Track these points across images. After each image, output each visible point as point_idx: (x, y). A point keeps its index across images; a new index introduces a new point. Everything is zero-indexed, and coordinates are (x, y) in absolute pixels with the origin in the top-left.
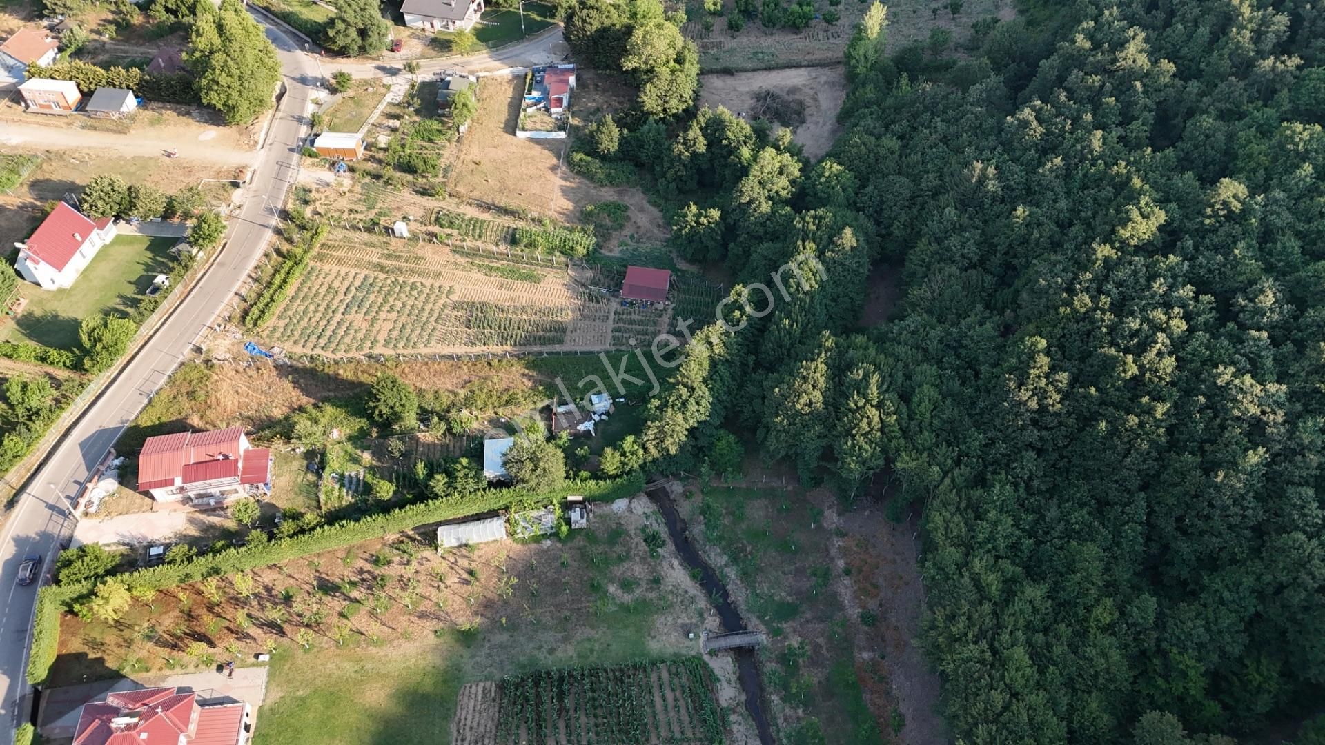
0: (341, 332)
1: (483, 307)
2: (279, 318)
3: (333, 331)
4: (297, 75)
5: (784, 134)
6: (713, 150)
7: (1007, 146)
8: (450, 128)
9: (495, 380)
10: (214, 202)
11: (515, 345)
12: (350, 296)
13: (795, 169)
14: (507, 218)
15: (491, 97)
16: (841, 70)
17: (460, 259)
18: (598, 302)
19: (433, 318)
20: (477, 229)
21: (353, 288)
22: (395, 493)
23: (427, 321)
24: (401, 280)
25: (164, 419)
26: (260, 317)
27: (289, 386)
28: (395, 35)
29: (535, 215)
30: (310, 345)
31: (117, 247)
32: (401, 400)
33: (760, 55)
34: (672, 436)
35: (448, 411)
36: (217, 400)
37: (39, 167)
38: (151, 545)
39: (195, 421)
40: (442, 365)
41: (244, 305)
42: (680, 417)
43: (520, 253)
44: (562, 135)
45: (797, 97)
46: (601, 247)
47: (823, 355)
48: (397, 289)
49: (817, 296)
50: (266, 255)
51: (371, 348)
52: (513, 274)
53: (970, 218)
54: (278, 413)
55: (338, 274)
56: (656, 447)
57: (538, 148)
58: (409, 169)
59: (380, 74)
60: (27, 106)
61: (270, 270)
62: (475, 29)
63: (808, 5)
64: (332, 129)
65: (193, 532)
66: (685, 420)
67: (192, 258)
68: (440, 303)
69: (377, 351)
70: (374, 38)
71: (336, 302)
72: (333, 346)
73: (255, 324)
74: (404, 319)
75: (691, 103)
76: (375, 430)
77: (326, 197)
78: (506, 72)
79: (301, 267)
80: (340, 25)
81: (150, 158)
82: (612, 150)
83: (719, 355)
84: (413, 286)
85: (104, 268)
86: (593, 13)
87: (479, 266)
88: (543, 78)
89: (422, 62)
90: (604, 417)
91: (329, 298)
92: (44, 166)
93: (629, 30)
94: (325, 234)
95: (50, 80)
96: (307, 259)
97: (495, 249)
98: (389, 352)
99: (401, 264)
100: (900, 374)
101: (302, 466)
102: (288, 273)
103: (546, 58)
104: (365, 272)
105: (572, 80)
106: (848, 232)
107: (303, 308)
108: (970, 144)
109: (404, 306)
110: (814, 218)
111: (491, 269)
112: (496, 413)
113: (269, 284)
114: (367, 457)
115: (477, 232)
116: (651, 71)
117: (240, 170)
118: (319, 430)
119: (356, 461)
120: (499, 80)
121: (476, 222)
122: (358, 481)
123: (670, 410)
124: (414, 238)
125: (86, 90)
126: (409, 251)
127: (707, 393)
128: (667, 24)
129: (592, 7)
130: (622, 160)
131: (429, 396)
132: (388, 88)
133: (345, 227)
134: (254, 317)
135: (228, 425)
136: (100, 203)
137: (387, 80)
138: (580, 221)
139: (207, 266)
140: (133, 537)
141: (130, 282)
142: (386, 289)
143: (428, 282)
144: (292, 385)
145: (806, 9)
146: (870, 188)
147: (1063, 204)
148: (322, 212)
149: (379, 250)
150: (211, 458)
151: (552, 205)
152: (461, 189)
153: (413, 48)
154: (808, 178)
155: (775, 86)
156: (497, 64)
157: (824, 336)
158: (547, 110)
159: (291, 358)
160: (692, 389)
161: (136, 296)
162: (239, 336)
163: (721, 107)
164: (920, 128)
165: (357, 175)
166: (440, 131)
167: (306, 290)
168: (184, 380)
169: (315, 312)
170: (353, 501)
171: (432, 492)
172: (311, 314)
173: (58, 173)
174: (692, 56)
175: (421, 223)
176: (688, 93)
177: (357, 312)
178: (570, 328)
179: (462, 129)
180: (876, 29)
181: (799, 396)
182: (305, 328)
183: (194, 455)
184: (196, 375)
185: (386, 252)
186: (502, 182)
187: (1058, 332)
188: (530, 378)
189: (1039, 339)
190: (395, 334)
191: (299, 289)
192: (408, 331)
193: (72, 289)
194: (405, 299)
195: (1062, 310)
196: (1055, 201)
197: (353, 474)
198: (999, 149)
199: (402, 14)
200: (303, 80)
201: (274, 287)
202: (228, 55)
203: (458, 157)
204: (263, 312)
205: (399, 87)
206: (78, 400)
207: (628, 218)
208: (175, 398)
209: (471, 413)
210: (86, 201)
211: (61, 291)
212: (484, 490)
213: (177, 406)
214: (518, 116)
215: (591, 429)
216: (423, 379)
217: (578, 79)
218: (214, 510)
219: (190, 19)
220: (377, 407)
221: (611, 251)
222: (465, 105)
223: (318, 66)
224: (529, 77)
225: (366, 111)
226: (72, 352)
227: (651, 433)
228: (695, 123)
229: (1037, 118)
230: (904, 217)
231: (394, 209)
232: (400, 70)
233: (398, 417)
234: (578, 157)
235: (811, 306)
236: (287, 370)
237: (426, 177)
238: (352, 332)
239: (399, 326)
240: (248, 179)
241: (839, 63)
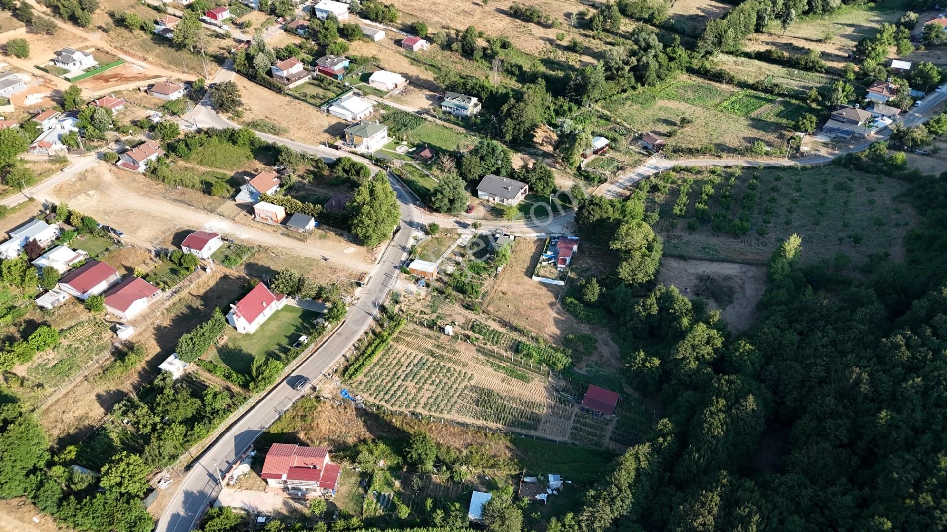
0: (399, 393)
1: (490, 393)
2: (365, 376)
3: (395, 391)
4: (408, 220)
5: (716, 315)
6: (662, 314)
7: (881, 360)
8: (492, 267)
9: (488, 447)
10: (344, 294)
11: (505, 424)
12: (410, 369)
13: (719, 343)
14: (516, 333)
15: (521, 251)
16: (764, 270)
17: (481, 357)
18: (565, 405)
19: (456, 395)
20: (495, 336)
21: (412, 364)
22: (410, 514)
23: (453, 396)
24: (442, 364)
25: (285, 431)
26: (354, 374)
27: (360, 423)
28: (471, 202)
29: (534, 335)
30: (379, 398)
31: (284, 313)
32: (426, 450)
33: (707, 250)
34: (600, 521)
35: (453, 464)
36: (318, 424)
37: (253, 255)
38: (259, 514)
39: (302, 436)
40: (456, 428)
41: (346, 363)
42: (608, 509)
43: (519, 359)
44: (562, 283)
45: (730, 283)
46: (574, 366)
47: (719, 489)
48: (438, 370)
49: (721, 442)
50: (366, 333)
51: (415, 407)
52: (512, 373)
53: (845, 407)
54: (351, 441)
55: (405, 353)
56: (587, 526)
57: (544, 289)
58: (461, 290)
59: (457, 226)
60: (255, 217)
61: (366, 343)
62: (520, 205)
63: (747, 220)
64: (423, 257)
65: (284, 511)
66: (612, 511)
67: (324, 328)
68: (463, 385)
69: (419, 410)
70: (457, 205)
71: (400, 372)
72: (393, 401)
73: (350, 378)
74: (438, 391)
75: (652, 277)
76: (406, 467)
77: (409, 301)
78: (533, 235)
79: (384, 344)
80: (439, 196)
81: (315, 259)
82: (593, 300)
83: (643, 469)
84: (449, 370)
85: (274, 325)
86: (597, 208)
87: (492, 363)
88: (556, 243)
89: (483, 222)
90: (555, 492)
91: (396, 368)
92: (256, 255)
93: (618, 223)
94: (403, 325)
95: (271, 205)
96: (389, 340)
97: (504, 354)
98: (425, 413)
99: (445, 353)
100: (776, 519)
101: (357, 481)
102: (376, 347)
103: (560, 230)
104: (421, 354)
105: (575, 248)
106: (751, 398)
107: (380, 372)
108: (852, 352)
109: (440, 382)
110: (727, 381)
111: (499, 367)
112: (484, 472)
113: (364, 352)
114: (397, 484)
115: (495, 339)
116: (628, 252)
117: (362, 276)
118: (372, 459)
119: (390, 485)
120: (528, 240)
121: (496, 333)
122: (389, 499)
123: (601, 501)
124: (455, 337)
125: (289, 212)
126: (451, 345)
127: (631, 495)
128: (644, 224)
129: (596, 204)
130: (599, 307)
131: (444, 450)
132: (460, 235)
133: (415, 322)
134: (351, 373)
135: (320, 443)
136: (281, 286)
137: (460, 230)
138: (564, 345)
139: (331, 333)
140: (250, 506)
141: (286, 337)
142: (432, 369)
143: (458, 368)
144: (362, 423)
145: (745, 224)
146: (772, 367)
147: (919, 415)
148: (405, 310)
149: (433, 341)
150: (306, 466)
151: (547, 330)
152: (491, 309)
153: (480, 212)
154: (727, 349)
155: (714, 273)
156: (529, 229)
157: (722, 474)
158: (555, 264)
159: (366, 405)
160: (620, 490)
161: (287, 346)
162: (339, 383)
163: (672, 286)
164: (816, 330)
165: (430, 289)
166: (485, 269)
167: (384, 360)
168: (302, 407)
169: (387, 376)
170: (383, 514)
171: (433, 521)
172: (384, 377)
173: (262, 260)
174: (658, 247)
175: (462, 327)
176: (651, 270)
177: (411, 381)
178: (543, 420)
179: (499, 269)
180: (793, 252)
181: (697, 516)
182: (378, 386)
183: (297, 461)
184: (309, 405)
185: (437, 343)
186: (517, 308)
187: (902, 518)
188: (511, 450)
189: (886, 520)
190: (431, 401)
191: (380, 359)
192: (440, 400)
193: (253, 335)
194: (442, 377)
195: (908, 501)
196: (913, 411)
197: (386, 494)
198: (874, 360)
199: (477, 191)
200: (411, 224)
201: (366, 355)
202: (372, 207)
203: (493, 287)
204: (356, 370)
205: (466, 236)
206: (241, 408)
207: (596, 348)
208: (294, 418)
209: (468, 468)
210: (274, 283)
211: (247, 335)
212: (466, 528)
213: (293, 424)
214: (536, 266)
215: (545, 499)
216: (442, 436)
217: (578, 248)
218: (300, 499)
219: (354, 178)
220: (410, 452)
221: (580, 369)
222: (504, 255)
223: (421, 216)
224: (547, 242)
225: (443, 249)
226: (245, 377)
227: (585, 516)
228: (653, 294)
229: (907, 345)
230: (795, 394)
231: (447, 315)
232: (469, 225)
233: (422, 461)
234: (570, 300)
235: (715, 448)
236: (362, 412)
237: (471, 297)
238: (405, 394)
239: (435, 395)
240: (366, 282)
241: (764, 264)
